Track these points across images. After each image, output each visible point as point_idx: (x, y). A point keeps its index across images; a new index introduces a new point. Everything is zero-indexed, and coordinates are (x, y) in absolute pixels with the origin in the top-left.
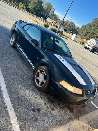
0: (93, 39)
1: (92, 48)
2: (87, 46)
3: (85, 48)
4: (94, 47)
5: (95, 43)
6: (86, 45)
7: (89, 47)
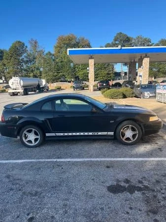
0: (14, 78)
1: (22, 91)
2: (14, 91)
3: (11, 96)
4: (23, 86)
5: (22, 82)
6: (11, 91)
7: (17, 91)
